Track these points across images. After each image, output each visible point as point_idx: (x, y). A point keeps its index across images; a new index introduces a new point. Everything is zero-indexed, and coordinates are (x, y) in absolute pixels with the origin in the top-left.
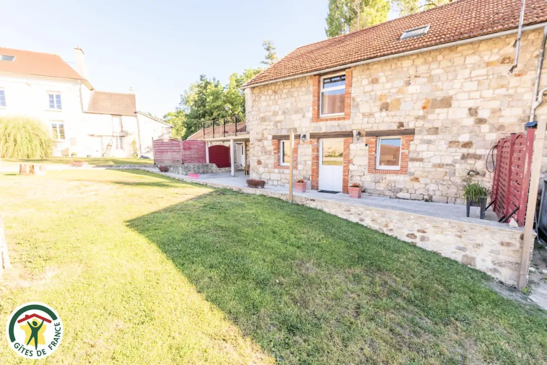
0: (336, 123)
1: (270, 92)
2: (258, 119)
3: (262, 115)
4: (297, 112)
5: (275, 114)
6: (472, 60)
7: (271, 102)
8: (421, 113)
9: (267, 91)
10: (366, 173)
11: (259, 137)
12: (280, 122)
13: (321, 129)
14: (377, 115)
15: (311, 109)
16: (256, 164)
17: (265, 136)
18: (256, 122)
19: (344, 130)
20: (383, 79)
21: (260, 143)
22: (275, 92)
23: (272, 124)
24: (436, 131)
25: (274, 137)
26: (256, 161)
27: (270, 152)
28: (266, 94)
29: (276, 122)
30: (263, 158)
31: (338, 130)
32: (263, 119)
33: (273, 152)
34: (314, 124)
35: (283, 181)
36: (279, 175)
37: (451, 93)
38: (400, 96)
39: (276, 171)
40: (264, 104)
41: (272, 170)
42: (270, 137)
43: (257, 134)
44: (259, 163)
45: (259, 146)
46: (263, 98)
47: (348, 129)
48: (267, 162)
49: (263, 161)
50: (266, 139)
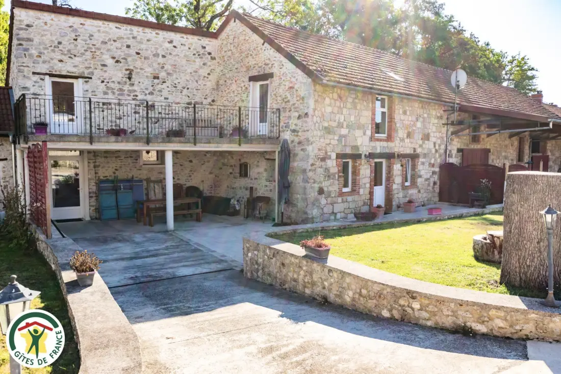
0: (385, 144)
1: (335, 96)
2: (321, 128)
3: (326, 124)
4: (359, 128)
5: (340, 125)
6: (434, 113)
7: (336, 110)
8: (421, 142)
9: (332, 93)
10: (401, 190)
11: (322, 154)
12: (345, 136)
13: (376, 149)
14: (406, 140)
15: (370, 126)
16: (316, 193)
17: (329, 154)
18: (319, 133)
19: (391, 152)
20: (408, 113)
21: (323, 163)
22: (340, 97)
23: (336, 138)
24: (425, 155)
25: (339, 156)
26: (317, 189)
27: (334, 174)
28: (331, 97)
29: (341, 136)
30: (325, 185)
31: (387, 151)
32: (328, 130)
33: (337, 176)
34: (373, 144)
35: (346, 211)
36: (342, 204)
37: (430, 131)
38: (414, 128)
39: (340, 200)
40: (329, 109)
41: (335, 199)
42: (334, 156)
43: (319, 150)
44: (321, 191)
45: (321, 167)
46: (327, 101)
47: (393, 152)
48: (331, 189)
49: (325, 189)
50: (330, 158)
